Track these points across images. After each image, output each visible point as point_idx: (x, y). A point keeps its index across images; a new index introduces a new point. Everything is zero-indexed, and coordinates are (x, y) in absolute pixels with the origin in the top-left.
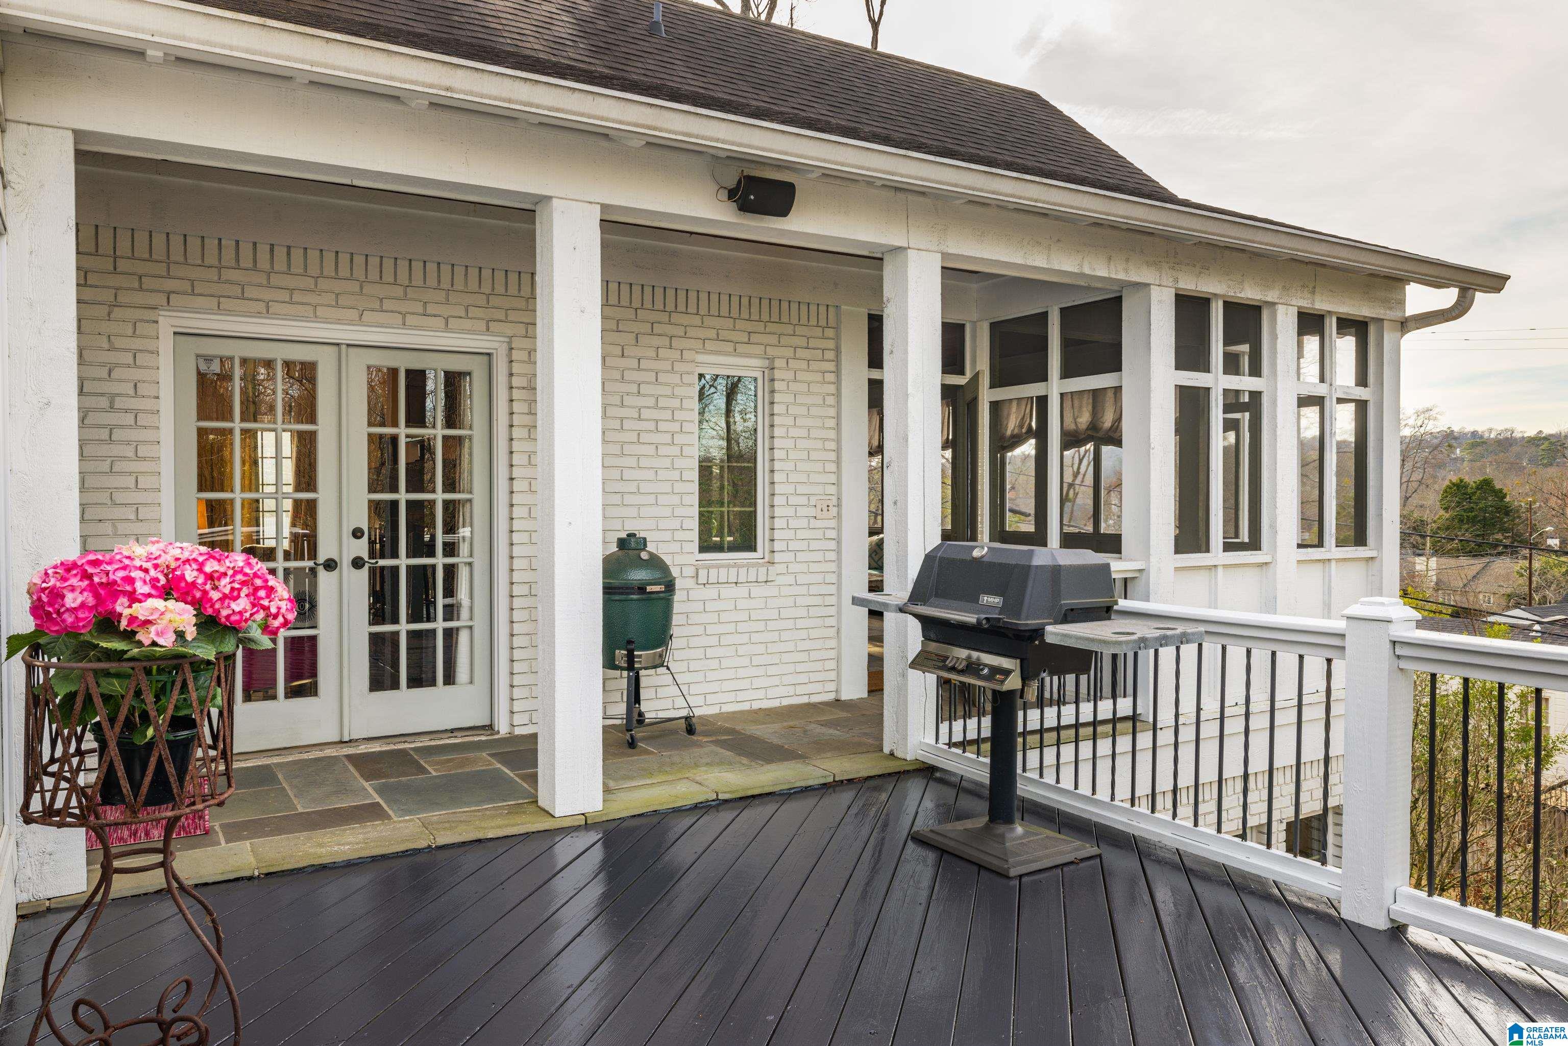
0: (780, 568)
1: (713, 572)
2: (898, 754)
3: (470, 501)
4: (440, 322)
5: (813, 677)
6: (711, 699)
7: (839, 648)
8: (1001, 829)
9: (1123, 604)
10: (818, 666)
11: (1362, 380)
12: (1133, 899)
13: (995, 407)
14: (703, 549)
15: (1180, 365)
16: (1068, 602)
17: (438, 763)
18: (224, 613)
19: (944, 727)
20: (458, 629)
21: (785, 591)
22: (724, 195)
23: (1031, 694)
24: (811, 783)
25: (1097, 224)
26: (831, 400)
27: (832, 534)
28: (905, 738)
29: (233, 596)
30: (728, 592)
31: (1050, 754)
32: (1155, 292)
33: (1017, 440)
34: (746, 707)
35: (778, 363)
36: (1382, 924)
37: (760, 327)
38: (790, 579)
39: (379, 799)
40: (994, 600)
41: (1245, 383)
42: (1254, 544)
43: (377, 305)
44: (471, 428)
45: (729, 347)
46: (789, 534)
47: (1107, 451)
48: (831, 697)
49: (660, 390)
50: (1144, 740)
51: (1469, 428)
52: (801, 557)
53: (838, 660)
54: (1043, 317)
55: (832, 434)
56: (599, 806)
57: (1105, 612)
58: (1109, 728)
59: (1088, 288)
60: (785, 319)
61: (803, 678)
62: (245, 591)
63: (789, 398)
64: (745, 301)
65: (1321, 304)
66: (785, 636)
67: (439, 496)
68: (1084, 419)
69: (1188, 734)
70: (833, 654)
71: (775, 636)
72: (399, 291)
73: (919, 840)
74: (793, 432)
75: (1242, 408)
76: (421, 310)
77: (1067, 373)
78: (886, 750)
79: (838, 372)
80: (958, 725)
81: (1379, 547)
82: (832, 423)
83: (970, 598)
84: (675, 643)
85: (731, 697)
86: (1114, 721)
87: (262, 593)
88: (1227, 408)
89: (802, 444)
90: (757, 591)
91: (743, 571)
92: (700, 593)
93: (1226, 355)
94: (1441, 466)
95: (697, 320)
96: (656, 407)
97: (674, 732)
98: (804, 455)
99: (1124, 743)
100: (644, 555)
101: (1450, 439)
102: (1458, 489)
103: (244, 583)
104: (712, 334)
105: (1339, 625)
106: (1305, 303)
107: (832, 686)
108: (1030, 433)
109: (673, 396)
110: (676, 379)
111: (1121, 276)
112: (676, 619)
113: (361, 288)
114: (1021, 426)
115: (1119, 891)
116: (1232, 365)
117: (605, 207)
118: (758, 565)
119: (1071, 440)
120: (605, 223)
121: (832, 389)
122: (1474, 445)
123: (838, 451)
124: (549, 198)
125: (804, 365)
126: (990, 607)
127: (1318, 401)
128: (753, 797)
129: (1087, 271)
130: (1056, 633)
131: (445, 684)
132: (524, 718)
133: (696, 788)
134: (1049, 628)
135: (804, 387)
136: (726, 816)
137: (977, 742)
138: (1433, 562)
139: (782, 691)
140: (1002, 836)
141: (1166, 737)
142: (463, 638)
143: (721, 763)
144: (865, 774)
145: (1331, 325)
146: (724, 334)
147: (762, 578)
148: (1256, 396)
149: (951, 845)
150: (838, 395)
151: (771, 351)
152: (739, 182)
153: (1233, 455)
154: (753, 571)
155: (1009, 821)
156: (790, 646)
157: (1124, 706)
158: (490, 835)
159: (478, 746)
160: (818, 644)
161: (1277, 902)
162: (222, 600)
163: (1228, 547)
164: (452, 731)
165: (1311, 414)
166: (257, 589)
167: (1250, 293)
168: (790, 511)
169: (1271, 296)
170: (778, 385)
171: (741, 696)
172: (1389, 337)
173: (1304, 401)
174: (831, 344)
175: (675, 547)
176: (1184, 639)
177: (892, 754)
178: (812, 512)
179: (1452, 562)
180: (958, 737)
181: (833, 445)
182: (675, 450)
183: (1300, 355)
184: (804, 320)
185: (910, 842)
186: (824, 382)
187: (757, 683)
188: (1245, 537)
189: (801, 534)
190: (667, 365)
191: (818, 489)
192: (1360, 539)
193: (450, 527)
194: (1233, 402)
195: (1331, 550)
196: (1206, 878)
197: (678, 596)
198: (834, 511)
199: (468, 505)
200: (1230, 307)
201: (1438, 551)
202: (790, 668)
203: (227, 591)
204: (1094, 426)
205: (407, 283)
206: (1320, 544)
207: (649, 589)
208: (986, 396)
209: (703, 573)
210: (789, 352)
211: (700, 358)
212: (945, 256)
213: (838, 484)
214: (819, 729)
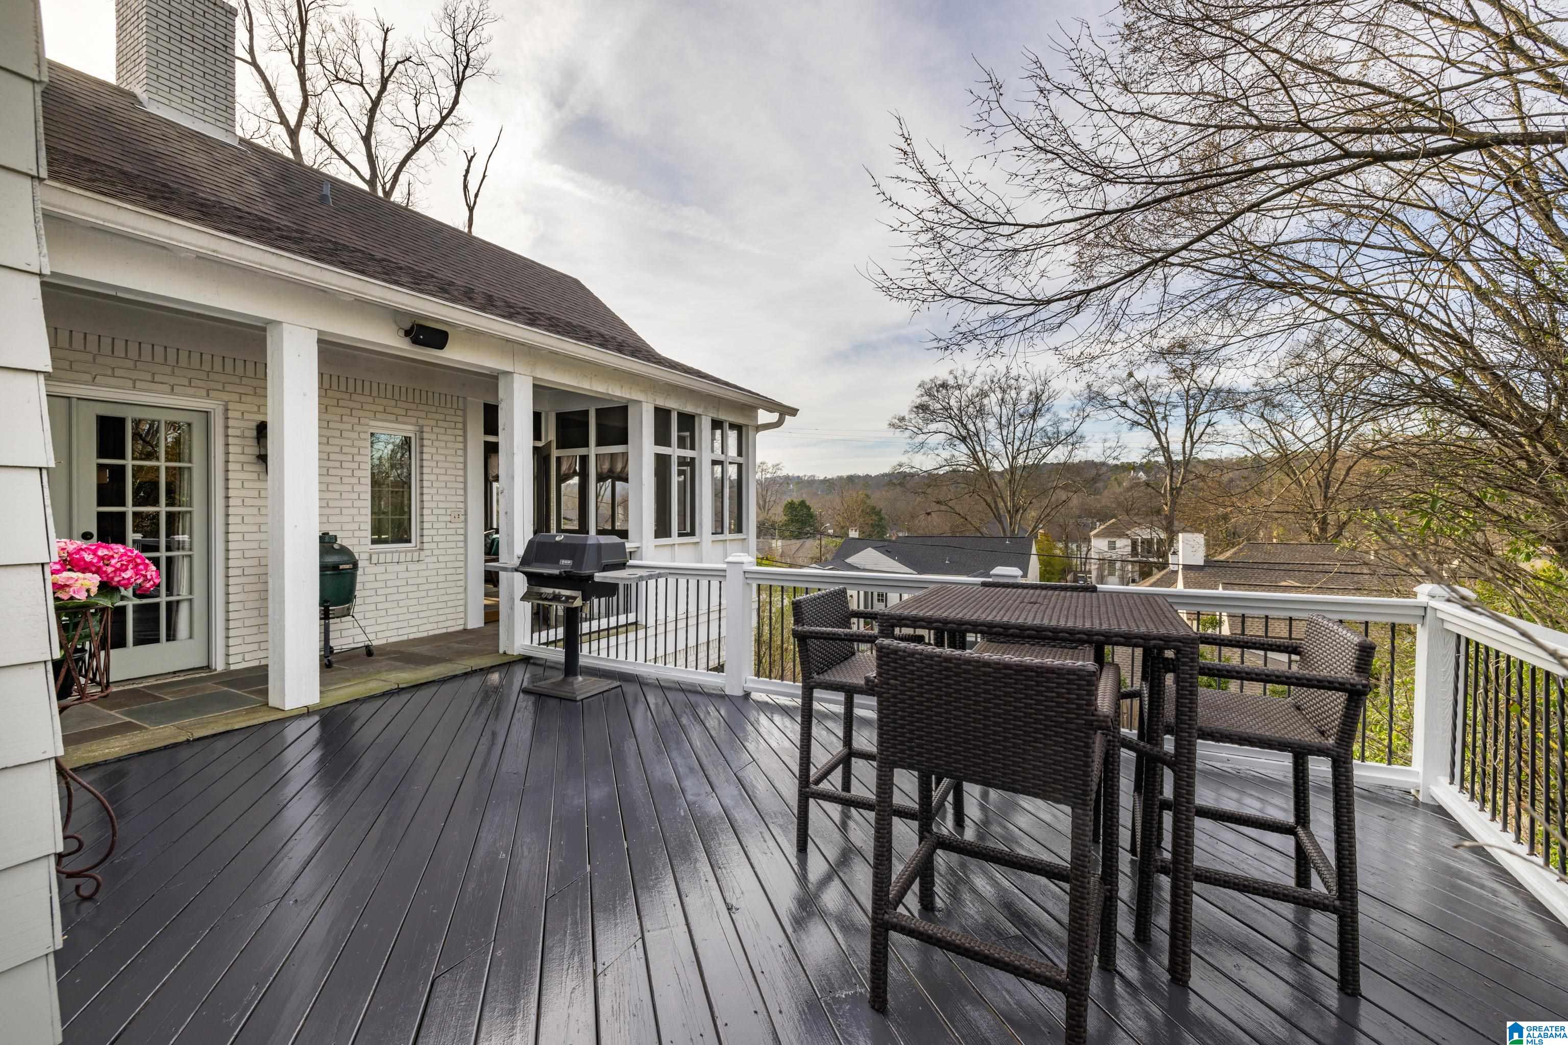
0: (428, 553)
1: (382, 557)
2: (509, 652)
3: (190, 512)
4: (167, 388)
5: (450, 617)
6: (380, 635)
7: (466, 599)
8: (570, 679)
9: (631, 562)
10: (453, 610)
11: (740, 454)
12: (636, 701)
13: (559, 459)
14: (374, 542)
15: (657, 443)
16: (605, 561)
17: (174, 692)
18: (117, 579)
19: (536, 635)
20: (178, 602)
21: (430, 566)
22: (402, 333)
23: (586, 610)
24: (457, 673)
25: (616, 369)
26: (460, 452)
27: (462, 531)
28: (513, 643)
29: (124, 569)
30: (391, 568)
31: (595, 645)
32: (644, 405)
33: (568, 477)
34: (405, 638)
35: (425, 429)
36: (740, 693)
37: (414, 406)
38: (435, 559)
39: (128, 719)
40: (569, 562)
41: (688, 453)
42: (692, 533)
43: (109, 372)
44: (190, 461)
45: (393, 417)
46: (434, 532)
47: (619, 485)
48: (461, 628)
49: (343, 442)
50: (641, 633)
51: (796, 475)
52: (441, 545)
53: (466, 606)
54: (586, 413)
55: (461, 473)
56: (317, 701)
57: (623, 566)
58: (624, 629)
59: (611, 401)
60: (430, 402)
61: (443, 618)
62: (131, 566)
63: (434, 450)
64: (403, 390)
65: (722, 416)
66: (431, 593)
67: (163, 509)
68: (606, 466)
69: (661, 629)
70: (462, 602)
71: (424, 594)
72: (130, 364)
73: (526, 691)
74: (436, 471)
75: (687, 464)
76: (150, 378)
77: (599, 444)
78: (501, 651)
79: (465, 436)
80: (544, 634)
81: (748, 534)
82: (461, 466)
83: (555, 562)
84: (358, 601)
85: (394, 633)
86: (627, 625)
87: (141, 567)
88: (680, 464)
89: (441, 478)
90: (412, 567)
91: (403, 555)
92: (371, 569)
93: (679, 437)
94: (784, 493)
95: (370, 400)
96: (341, 452)
97: (358, 656)
98: (443, 485)
99: (632, 636)
100: (336, 546)
101: (787, 479)
102: (791, 506)
103: (129, 562)
104: (381, 409)
105: (724, 566)
106: (715, 416)
107: (462, 621)
108: (575, 473)
109: (353, 446)
110: (355, 435)
111: (628, 396)
112: (358, 586)
113: (94, 359)
114: (569, 468)
115: (630, 700)
116: (682, 444)
117: (320, 332)
118: (412, 551)
119: (601, 478)
120: (320, 341)
121: (461, 446)
122: (798, 483)
123: (465, 483)
124: (280, 323)
125: (443, 431)
126: (566, 566)
127: (721, 463)
128: (422, 684)
129: (610, 392)
130: (599, 576)
131: (168, 640)
132: (239, 658)
133: (381, 683)
134: (596, 574)
135: (443, 444)
136: (404, 697)
137: (555, 642)
138: (780, 543)
139: (429, 627)
140: (572, 683)
141: (651, 632)
142: (184, 610)
143: (396, 669)
144: (489, 665)
145: (726, 426)
146: (389, 409)
147: (415, 559)
148: (693, 459)
149: (545, 691)
150: (465, 449)
151: (421, 422)
152: (412, 327)
153: (682, 486)
154: (409, 555)
155: (575, 675)
156: (435, 599)
157: (632, 618)
158: (236, 727)
159: (201, 679)
160: (453, 597)
161: (700, 693)
162: (115, 572)
163: (680, 535)
164: (175, 673)
165: (718, 469)
166: (137, 565)
167: (689, 409)
168: (434, 518)
169: (699, 411)
170: (426, 442)
171: (401, 632)
172: (751, 433)
173: (715, 463)
174: (460, 419)
175: (355, 541)
176: (659, 576)
177: (505, 653)
178: (448, 518)
179: (789, 542)
180: (544, 640)
181: (461, 479)
182: (355, 480)
183: (713, 439)
184: (443, 404)
185: (521, 695)
186: (456, 442)
187: (412, 623)
188: (688, 530)
189: (441, 532)
190: (349, 427)
191: (453, 505)
192: (739, 530)
193: (171, 531)
194: (682, 461)
195: (727, 536)
196: (669, 689)
197: (360, 572)
198: (462, 518)
199: (188, 516)
200: (680, 415)
201: (783, 537)
202: (435, 613)
203: (118, 565)
204: (611, 470)
205: (137, 358)
206: (722, 533)
207: (341, 567)
208: (555, 453)
209: (375, 558)
210: (433, 423)
211: (372, 423)
212: (534, 378)
213: (465, 502)
214: (456, 646)
